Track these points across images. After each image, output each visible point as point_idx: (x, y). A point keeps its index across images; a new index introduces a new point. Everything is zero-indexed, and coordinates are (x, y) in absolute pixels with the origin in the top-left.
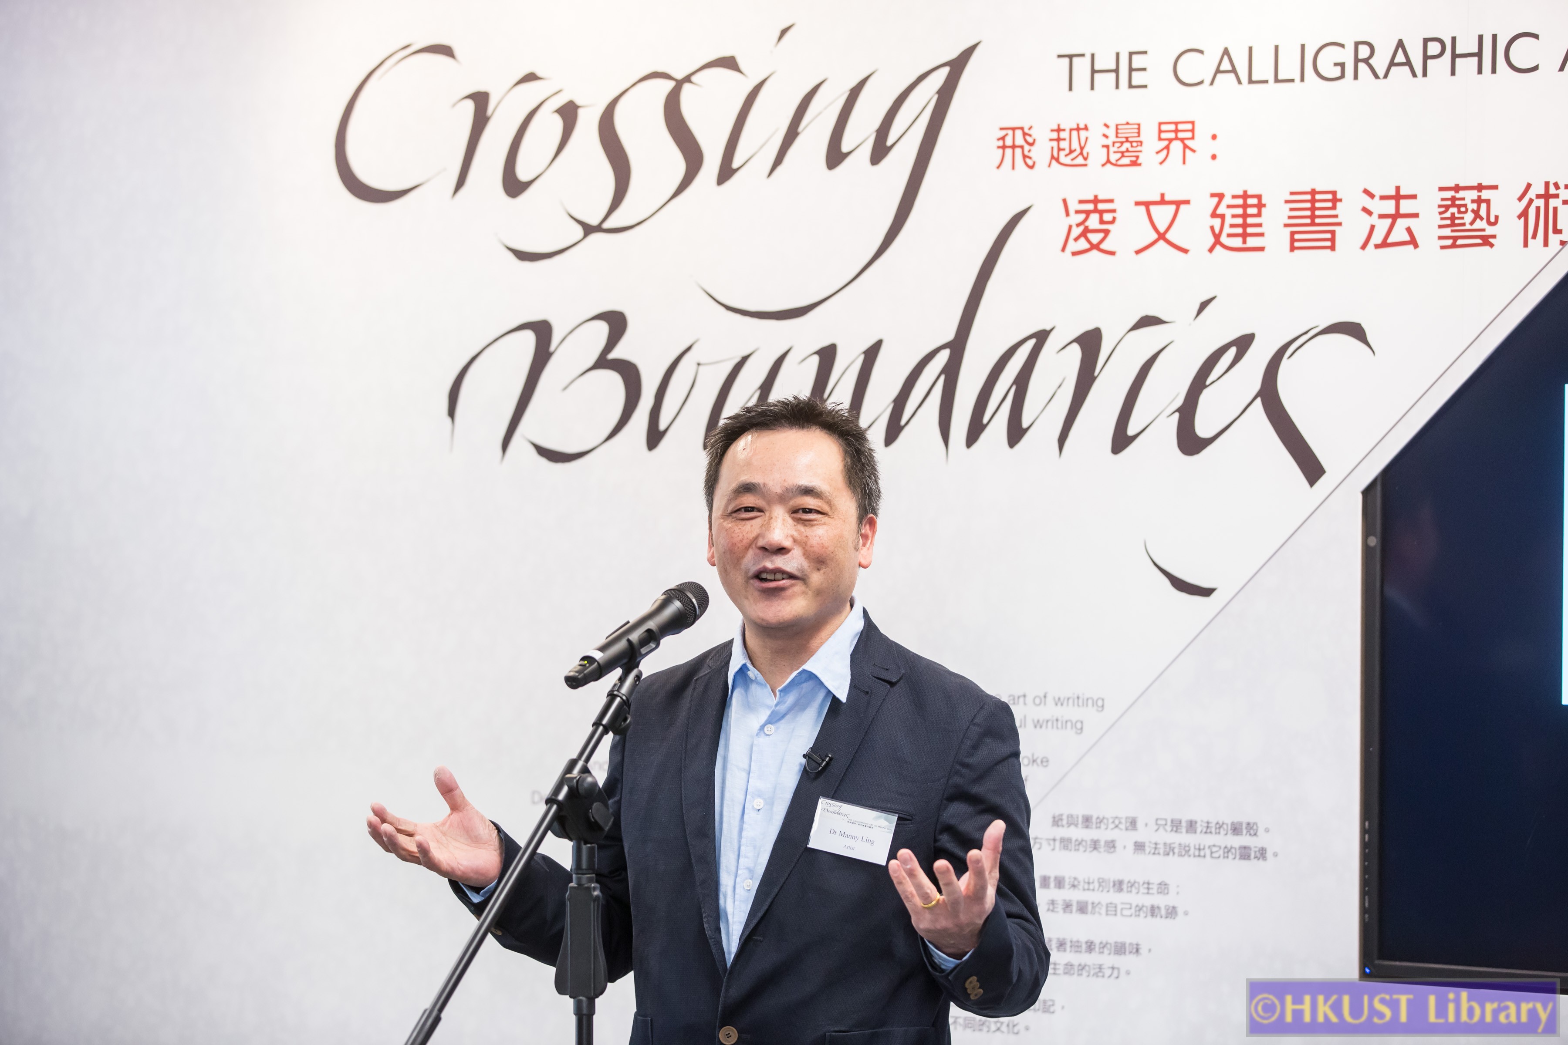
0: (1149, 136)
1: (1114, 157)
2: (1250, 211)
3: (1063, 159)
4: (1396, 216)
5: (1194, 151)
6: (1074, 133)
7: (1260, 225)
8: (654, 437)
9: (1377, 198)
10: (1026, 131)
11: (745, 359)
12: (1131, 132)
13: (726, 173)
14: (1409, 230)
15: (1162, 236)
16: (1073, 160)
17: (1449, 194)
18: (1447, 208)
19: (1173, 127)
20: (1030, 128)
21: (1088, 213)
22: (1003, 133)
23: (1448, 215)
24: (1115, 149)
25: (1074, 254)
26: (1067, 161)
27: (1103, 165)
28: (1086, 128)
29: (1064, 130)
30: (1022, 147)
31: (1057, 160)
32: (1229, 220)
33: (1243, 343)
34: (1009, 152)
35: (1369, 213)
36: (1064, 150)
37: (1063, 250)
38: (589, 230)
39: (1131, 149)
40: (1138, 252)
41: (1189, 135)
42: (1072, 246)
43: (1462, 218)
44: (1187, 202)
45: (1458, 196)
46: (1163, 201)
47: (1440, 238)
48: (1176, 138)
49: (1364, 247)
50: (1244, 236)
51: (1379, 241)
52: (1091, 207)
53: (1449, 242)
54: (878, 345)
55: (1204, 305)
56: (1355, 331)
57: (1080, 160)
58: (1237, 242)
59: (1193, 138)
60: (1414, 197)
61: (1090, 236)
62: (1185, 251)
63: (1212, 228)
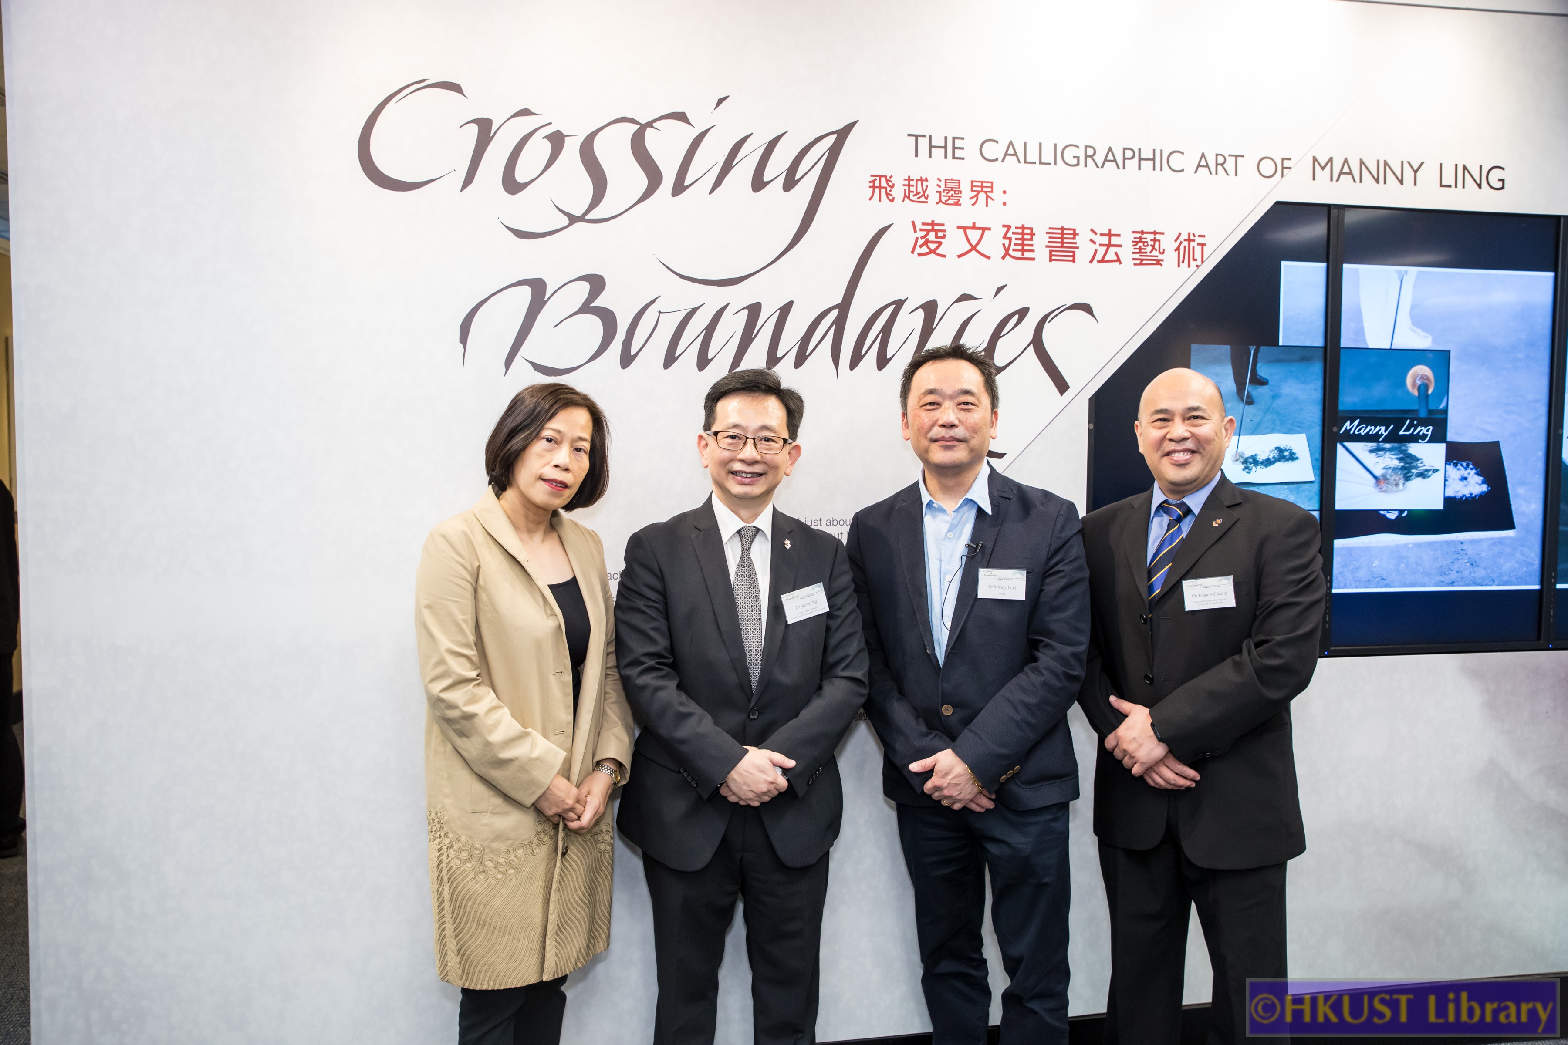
0: (965, 188)
1: (944, 199)
2: (1026, 237)
3: (912, 197)
4: (1109, 246)
5: (993, 200)
6: (919, 183)
7: (1032, 245)
8: (627, 359)
9: (1098, 235)
10: (888, 178)
11: (694, 311)
12: (955, 185)
13: (679, 188)
14: (1116, 253)
15: (974, 248)
16: (918, 198)
17: (1138, 235)
18: (1137, 243)
19: (980, 184)
20: (891, 177)
21: (928, 231)
22: (873, 178)
23: (1138, 247)
24: (945, 194)
25: (920, 255)
26: (915, 198)
27: (937, 203)
28: (926, 180)
29: (913, 180)
30: (886, 188)
31: (909, 198)
32: (1014, 241)
33: (1023, 313)
34: (877, 190)
35: (1095, 243)
36: (913, 192)
37: (913, 252)
38: (573, 219)
39: (954, 195)
40: (959, 256)
41: (990, 190)
42: (918, 250)
43: (1146, 249)
44: (989, 229)
45: (1143, 236)
46: (974, 227)
47: (1134, 259)
48: (982, 191)
49: (1091, 261)
50: (1023, 251)
51: (1100, 259)
52: (930, 227)
53: (1138, 262)
54: (790, 304)
55: (999, 290)
56: (1086, 308)
57: (923, 199)
58: (1019, 254)
59: (992, 192)
60: (1119, 235)
61: (929, 245)
62: (988, 258)
63: (1004, 245)
